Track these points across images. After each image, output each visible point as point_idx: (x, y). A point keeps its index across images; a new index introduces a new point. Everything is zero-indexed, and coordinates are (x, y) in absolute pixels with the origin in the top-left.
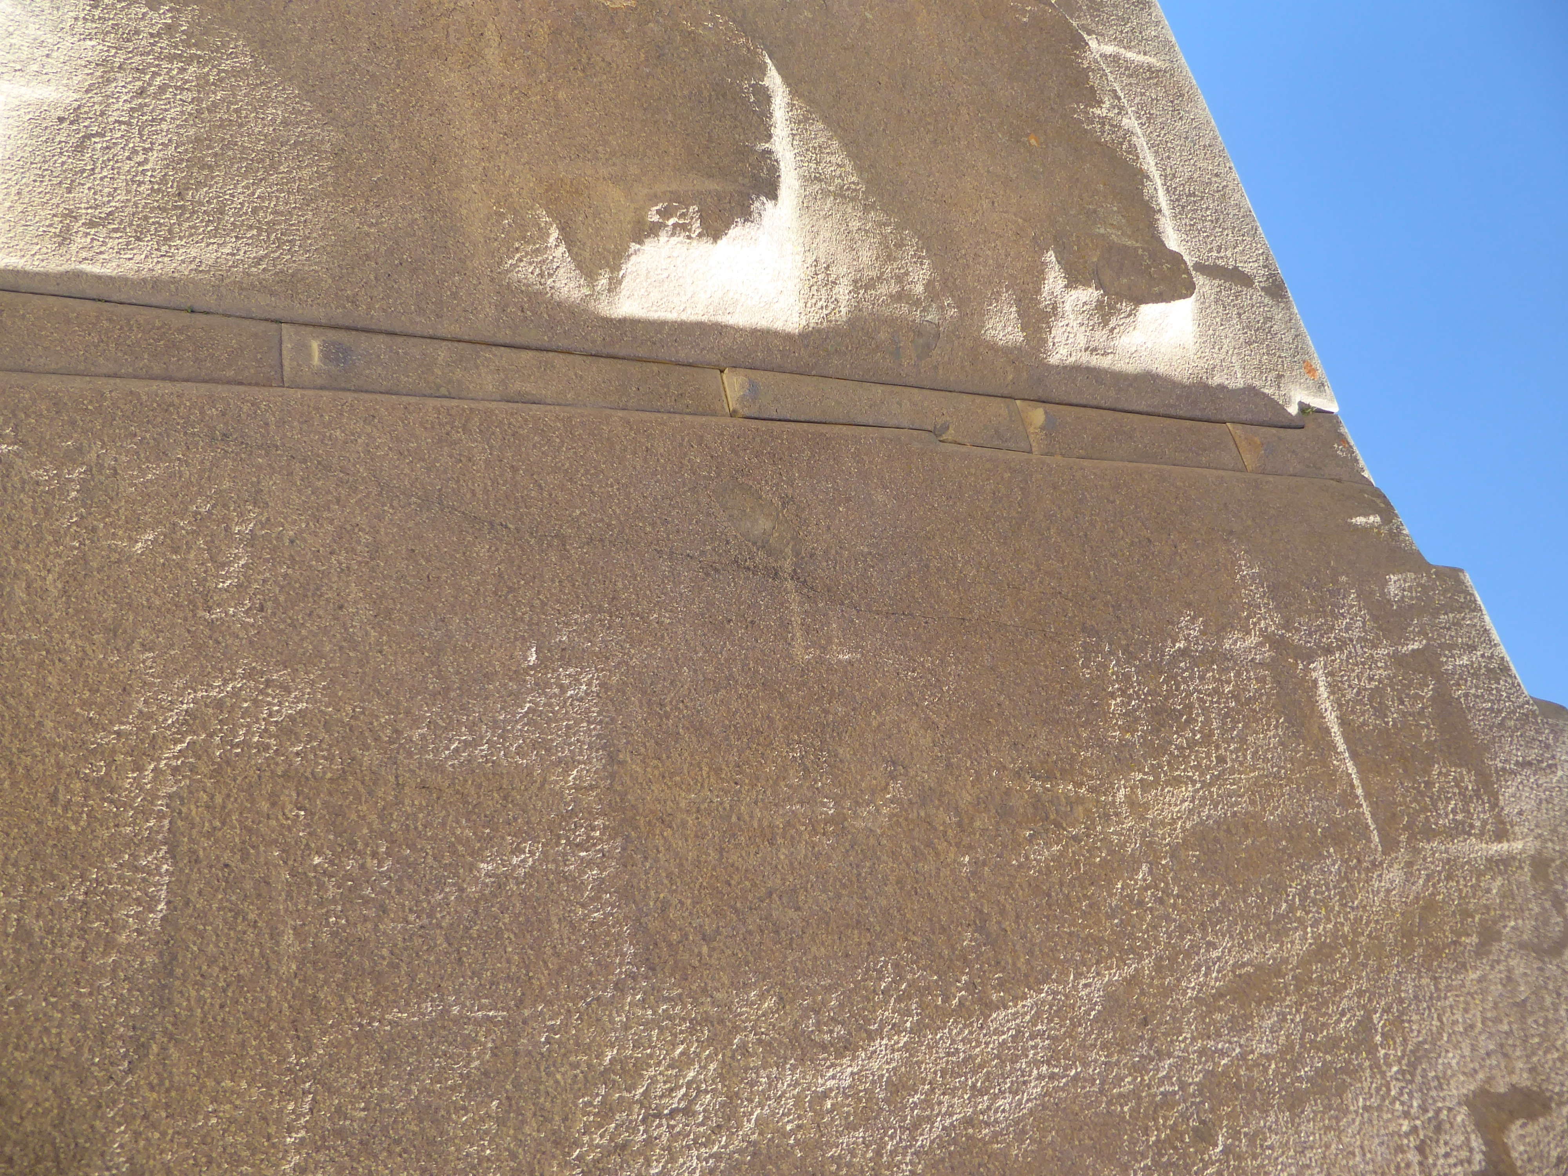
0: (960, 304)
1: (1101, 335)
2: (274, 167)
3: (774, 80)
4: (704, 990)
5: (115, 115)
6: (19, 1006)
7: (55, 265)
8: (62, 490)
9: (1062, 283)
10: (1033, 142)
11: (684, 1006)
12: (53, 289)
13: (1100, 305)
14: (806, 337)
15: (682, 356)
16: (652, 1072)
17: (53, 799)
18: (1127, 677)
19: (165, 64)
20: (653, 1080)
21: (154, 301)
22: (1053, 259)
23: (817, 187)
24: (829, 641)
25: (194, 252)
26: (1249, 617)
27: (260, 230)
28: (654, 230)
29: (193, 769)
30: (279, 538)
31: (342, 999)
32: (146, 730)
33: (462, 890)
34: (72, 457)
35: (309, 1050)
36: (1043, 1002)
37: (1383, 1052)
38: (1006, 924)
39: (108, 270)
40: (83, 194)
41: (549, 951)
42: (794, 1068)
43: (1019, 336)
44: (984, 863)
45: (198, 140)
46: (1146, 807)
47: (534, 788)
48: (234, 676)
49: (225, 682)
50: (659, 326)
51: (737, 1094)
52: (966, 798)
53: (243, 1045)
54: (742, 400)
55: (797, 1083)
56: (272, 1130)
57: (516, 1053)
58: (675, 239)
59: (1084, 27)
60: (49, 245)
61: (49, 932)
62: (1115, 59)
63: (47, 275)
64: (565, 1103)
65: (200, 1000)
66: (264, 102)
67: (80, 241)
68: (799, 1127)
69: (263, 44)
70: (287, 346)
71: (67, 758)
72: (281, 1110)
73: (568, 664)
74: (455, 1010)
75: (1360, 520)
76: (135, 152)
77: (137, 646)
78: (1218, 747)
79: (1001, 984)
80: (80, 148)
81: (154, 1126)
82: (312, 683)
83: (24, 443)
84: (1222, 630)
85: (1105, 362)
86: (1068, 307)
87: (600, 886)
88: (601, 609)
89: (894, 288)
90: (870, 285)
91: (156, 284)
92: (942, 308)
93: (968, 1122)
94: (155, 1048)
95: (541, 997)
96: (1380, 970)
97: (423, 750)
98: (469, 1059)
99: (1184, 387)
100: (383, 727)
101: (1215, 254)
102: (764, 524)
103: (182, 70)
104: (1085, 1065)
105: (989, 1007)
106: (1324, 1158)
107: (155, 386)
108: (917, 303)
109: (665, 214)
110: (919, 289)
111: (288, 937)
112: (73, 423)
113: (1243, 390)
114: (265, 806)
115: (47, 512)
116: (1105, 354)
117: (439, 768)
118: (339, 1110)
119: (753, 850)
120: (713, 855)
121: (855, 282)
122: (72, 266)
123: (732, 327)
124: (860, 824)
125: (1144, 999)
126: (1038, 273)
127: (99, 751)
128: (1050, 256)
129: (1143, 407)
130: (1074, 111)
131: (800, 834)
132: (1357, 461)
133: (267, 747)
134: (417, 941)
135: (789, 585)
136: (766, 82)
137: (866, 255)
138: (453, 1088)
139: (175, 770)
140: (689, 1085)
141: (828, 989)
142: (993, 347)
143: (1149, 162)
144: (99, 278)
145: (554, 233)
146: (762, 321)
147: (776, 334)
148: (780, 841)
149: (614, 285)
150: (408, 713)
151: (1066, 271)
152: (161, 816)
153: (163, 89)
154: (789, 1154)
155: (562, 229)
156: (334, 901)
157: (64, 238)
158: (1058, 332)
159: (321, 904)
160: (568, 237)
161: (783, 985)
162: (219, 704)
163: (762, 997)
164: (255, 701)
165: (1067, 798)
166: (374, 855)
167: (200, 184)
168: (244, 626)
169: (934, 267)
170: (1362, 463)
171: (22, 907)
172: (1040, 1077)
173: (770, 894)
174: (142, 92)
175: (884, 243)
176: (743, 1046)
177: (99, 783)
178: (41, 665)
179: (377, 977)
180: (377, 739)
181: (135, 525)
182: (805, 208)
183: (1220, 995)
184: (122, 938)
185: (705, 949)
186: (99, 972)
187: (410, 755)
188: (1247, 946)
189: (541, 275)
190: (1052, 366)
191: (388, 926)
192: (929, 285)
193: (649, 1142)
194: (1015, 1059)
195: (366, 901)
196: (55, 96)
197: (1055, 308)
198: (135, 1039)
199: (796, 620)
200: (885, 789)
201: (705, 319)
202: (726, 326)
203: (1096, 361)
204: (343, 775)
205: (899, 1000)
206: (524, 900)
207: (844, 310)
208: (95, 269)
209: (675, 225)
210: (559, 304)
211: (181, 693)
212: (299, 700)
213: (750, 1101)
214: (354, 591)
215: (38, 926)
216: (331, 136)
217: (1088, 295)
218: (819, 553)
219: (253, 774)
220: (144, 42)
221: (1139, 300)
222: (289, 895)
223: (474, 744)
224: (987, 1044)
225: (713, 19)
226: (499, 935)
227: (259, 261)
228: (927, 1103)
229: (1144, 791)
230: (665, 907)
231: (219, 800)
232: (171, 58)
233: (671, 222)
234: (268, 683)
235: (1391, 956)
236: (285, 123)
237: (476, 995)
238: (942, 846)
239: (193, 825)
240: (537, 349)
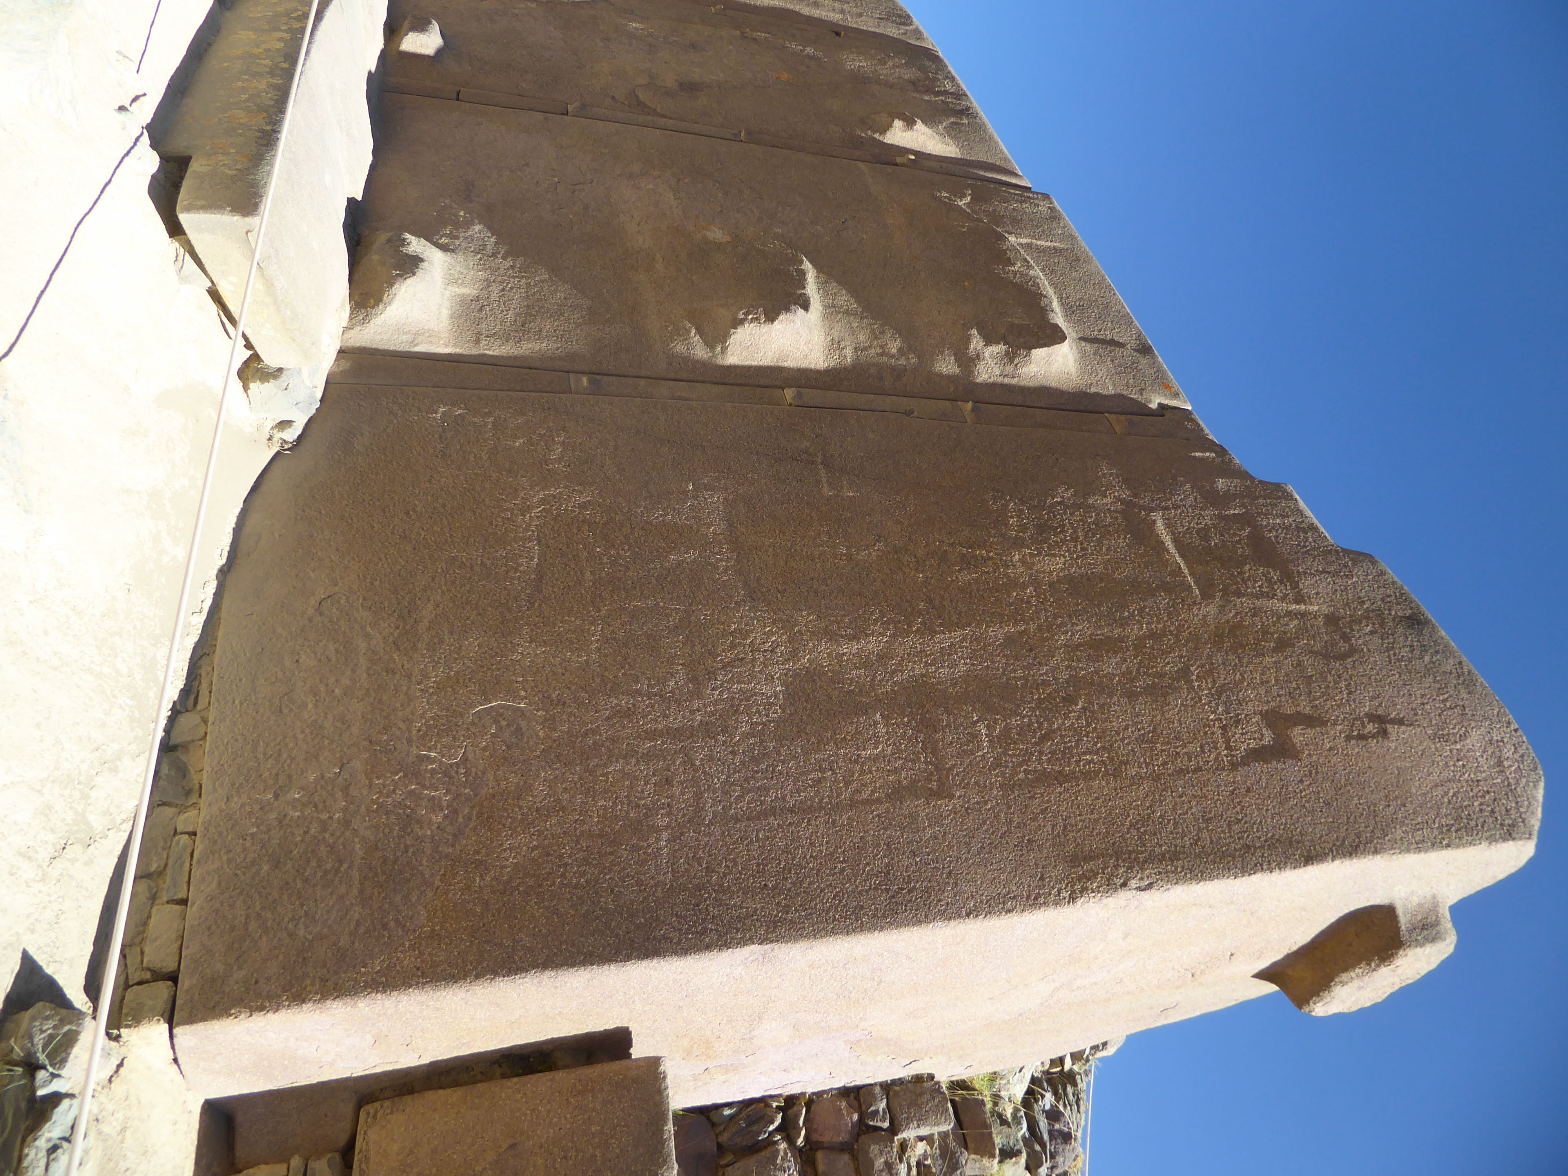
0: (919, 357)
1: (1010, 369)
2: (562, 314)
3: (807, 266)
4: (779, 610)
5: (493, 299)
6: (484, 586)
7: (475, 352)
8: (485, 425)
9: (981, 344)
10: (966, 284)
11: (769, 614)
12: (473, 361)
13: (1007, 353)
14: (827, 372)
15: (761, 383)
16: (754, 635)
17: (491, 524)
18: (1021, 511)
19: (512, 280)
20: (755, 638)
21: (515, 365)
22: (976, 333)
23: (833, 309)
24: (842, 488)
25: (530, 346)
26: (1106, 490)
27: (558, 338)
28: (742, 322)
29: (545, 517)
30: (575, 442)
31: (612, 596)
32: (525, 503)
33: (662, 564)
34: (489, 414)
35: (599, 611)
36: (967, 634)
37: (1197, 684)
38: (945, 603)
39: (495, 353)
40: (483, 326)
41: (703, 589)
42: (826, 643)
43: (956, 370)
44: (931, 578)
45: (528, 306)
46: (1033, 564)
47: (694, 533)
48: (559, 487)
49: (556, 489)
50: (749, 368)
51: (797, 649)
52: (921, 553)
53: (572, 607)
54: (794, 398)
55: (828, 648)
56: (586, 635)
57: (690, 622)
58: (752, 325)
59: (1006, 232)
60: (471, 345)
61: (493, 564)
62: (1029, 246)
63: (471, 355)
64: (713, 641)
65: (553, 591)
66: (556, 291)
67: (484, 342)
68: (830, 665)
69: (553, 270)
70: (572, 380)
71: (496, 511)
72: (589, 629)
73: (708, 490)
74: (662, 604)
75: (1197, 454)
76: (502, 311)
77: (519, 476)
78: (1082, 544)
79: (941, 625)
80: (481, 310)
81: (539, 628)
82: (592, 491)
83: (469, 410)
84: (1086, 496)
85: (1014, 381)
86: (986, 355)
87: (726, 569)
88: (723, 472)
89: (879, 351)
90: (865, 349)
91: (515, 358)
92: (908, 359)
93: (923, 675)
94: (537, 604)
95: (700, 603)
96: (1196, 648)
97: (643, 515)
98: (668, 622)
99: (1069, 393)
100: (624, 507)
101: (1096, 333)
102: (806, 444)
103: (519, 281)
104: (992, 662)
105: (933, 633)
106: (1152, 721)
107: (518, 393)
108: (893, 356)
109: (747, 314)
110: (894, 351)
111: (588, 574)
112: (487, 404)
113: (1114, 396)
114: (575, 531)
115: (480, 432)
116: (1013, 377)
117: (651, 523)
118: (613, 631)
119: (802, 562)
120: (782, 563)
121: (855, 348)
122: (481, 352)
123: (786, 368)
124: (860, 557)
125: (1030, 641)
126: (968, 340)
127: (507, 509)
128: (974, 332)
129: (1042, 405)
130: (995, 269)
131: (828, 559)
132: (1203, 430)
133: (575, 511)
134: (643, 580)
135: (820, 467)
136: (803, 267)
137: (862, 337)
138: (662, 630)
139: (538, 517)
140: (773, 642)
141: (844, 616)
142: (940, 375)
143: (1050, 291)
144: (492, 356)
145: (693, 331)
146: (804, 364)
147: (811, 370)
148: (817, 560)
149: (724, 350)
150: (634, 503)
151: (984, 338)
152: (533, 531)
153: (512, 288)
154: (825, 673)
155: (697, 329)
156: (606, 563)
157: (477, 341)
158: (981, 367)
159: (601, 564)
160: (700, 332)
161: (819, 611)
162: (554, 496)
163: (809, 615)
164: (569, 496)
165: (982, 557)
166: (623, 550)
167: (530, 322)
168: (563, 471)
169: (903, 341)
170: (1207, 431)
171: (482, 556)
172: (966, 664)
173: (812, 579)
174: (503, 290)
175: (873, 332)
176: (800, 632)
177: (508, 519)
178: (482, 481)
179: (627, 591)
180: (622, 511)
181: (515, 437)
182: (826, 317)
183: (1080, 645)
184: (521, 569)
185: (779, 596)
186: (513, 578)
187: (636, 517)
188: (1100, 627)
189: (688, 349)
190: (978, 384)
191: (630, 573)
192: (899, 350)
193: (754, 659)
194: (949, 655)
195: (620, 565)
196: (469, 292)
197: (978, 356)
198: (529, 601)
199: (824, 480)
200: (875, 545)
201: (772, 364)
202: (784, 368)
203: (1006, 381)
204: (607, 523)
205: (882, 624)
206: (691, 570)
207: (849, 360)
208: (491, 353)
209: (752, 319)
210: (697, 361)
211: (538, 491)
212: (587, 497)
213: (804, 651)
214: (608, 462)
215: (488, 563)
216: (586, 302)
217: (999, 349)
218: (836, 455)
219: (570, 521)
220: (502, 271)
221: (1030, 348)
222: (587, 561)
223: (665, 515)
224: (934, 647)
225: (773, 243)
226: (680, 581)
227: (558, 349)
228: (900, 664)
229: (1030, 557)
230: (758, 579)
231: (556, 528)
232: (514, 277)
233: (750, 317)
234: (574, 490)
235: (1206, 643)
236: (565, 298)
237: (671, 600)
238: (907, 570)
239: (546, 535)
240: (688, 381)
